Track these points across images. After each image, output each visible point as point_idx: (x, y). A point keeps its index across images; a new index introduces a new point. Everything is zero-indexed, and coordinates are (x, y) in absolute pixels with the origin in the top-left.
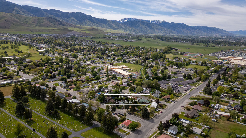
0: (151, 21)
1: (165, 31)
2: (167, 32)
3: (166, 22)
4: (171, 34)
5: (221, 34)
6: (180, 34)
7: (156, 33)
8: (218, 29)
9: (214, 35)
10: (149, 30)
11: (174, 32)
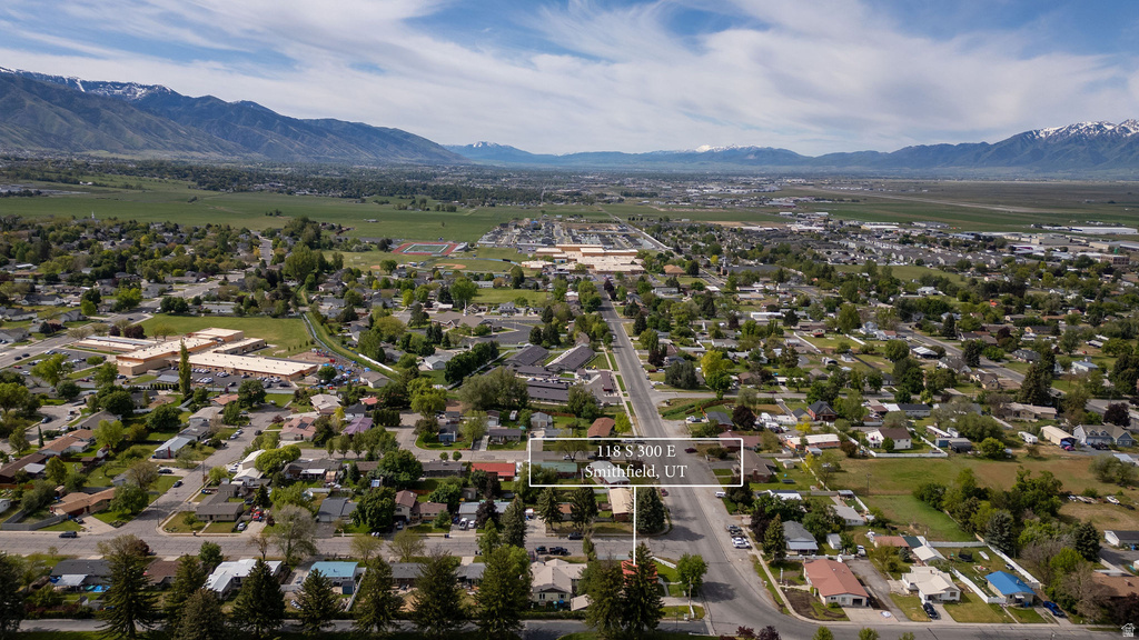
0: (83, 83)
1: (182, 141)
2: (192, 143)
3: (173, 92)
4: (214, 155)
5: (426, 159)
6: (256, 155)
7: (132, 147)
8: (408, 135)
9: (402, 160)
10: (90, 134)
11: (230, 144)
